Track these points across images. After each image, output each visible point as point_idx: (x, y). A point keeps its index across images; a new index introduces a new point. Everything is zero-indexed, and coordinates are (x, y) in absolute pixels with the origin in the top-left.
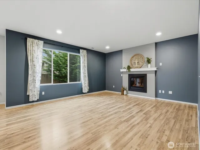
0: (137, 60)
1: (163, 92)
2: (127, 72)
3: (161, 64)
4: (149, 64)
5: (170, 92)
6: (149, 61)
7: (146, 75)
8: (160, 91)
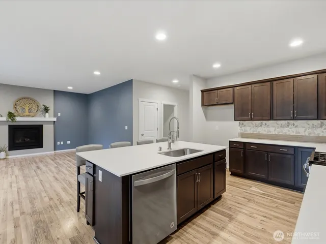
0: (28, 106)
1: (62, 143)
2: (7, 121)
3: (59, 114)
4: (47, 114)
5: (69, 142)
6: (46, 110)
7: (42, 126)
8: (58, 143)
